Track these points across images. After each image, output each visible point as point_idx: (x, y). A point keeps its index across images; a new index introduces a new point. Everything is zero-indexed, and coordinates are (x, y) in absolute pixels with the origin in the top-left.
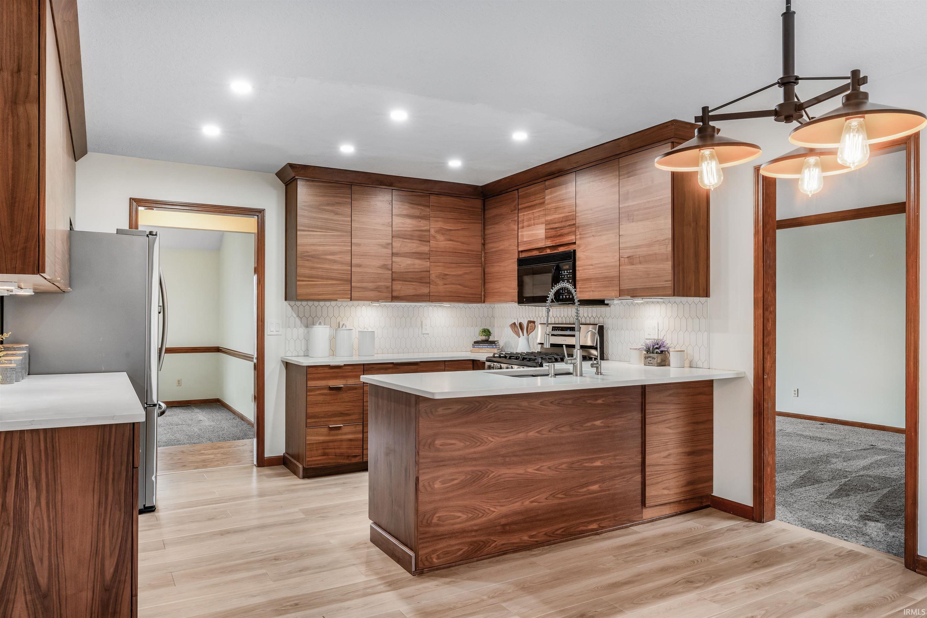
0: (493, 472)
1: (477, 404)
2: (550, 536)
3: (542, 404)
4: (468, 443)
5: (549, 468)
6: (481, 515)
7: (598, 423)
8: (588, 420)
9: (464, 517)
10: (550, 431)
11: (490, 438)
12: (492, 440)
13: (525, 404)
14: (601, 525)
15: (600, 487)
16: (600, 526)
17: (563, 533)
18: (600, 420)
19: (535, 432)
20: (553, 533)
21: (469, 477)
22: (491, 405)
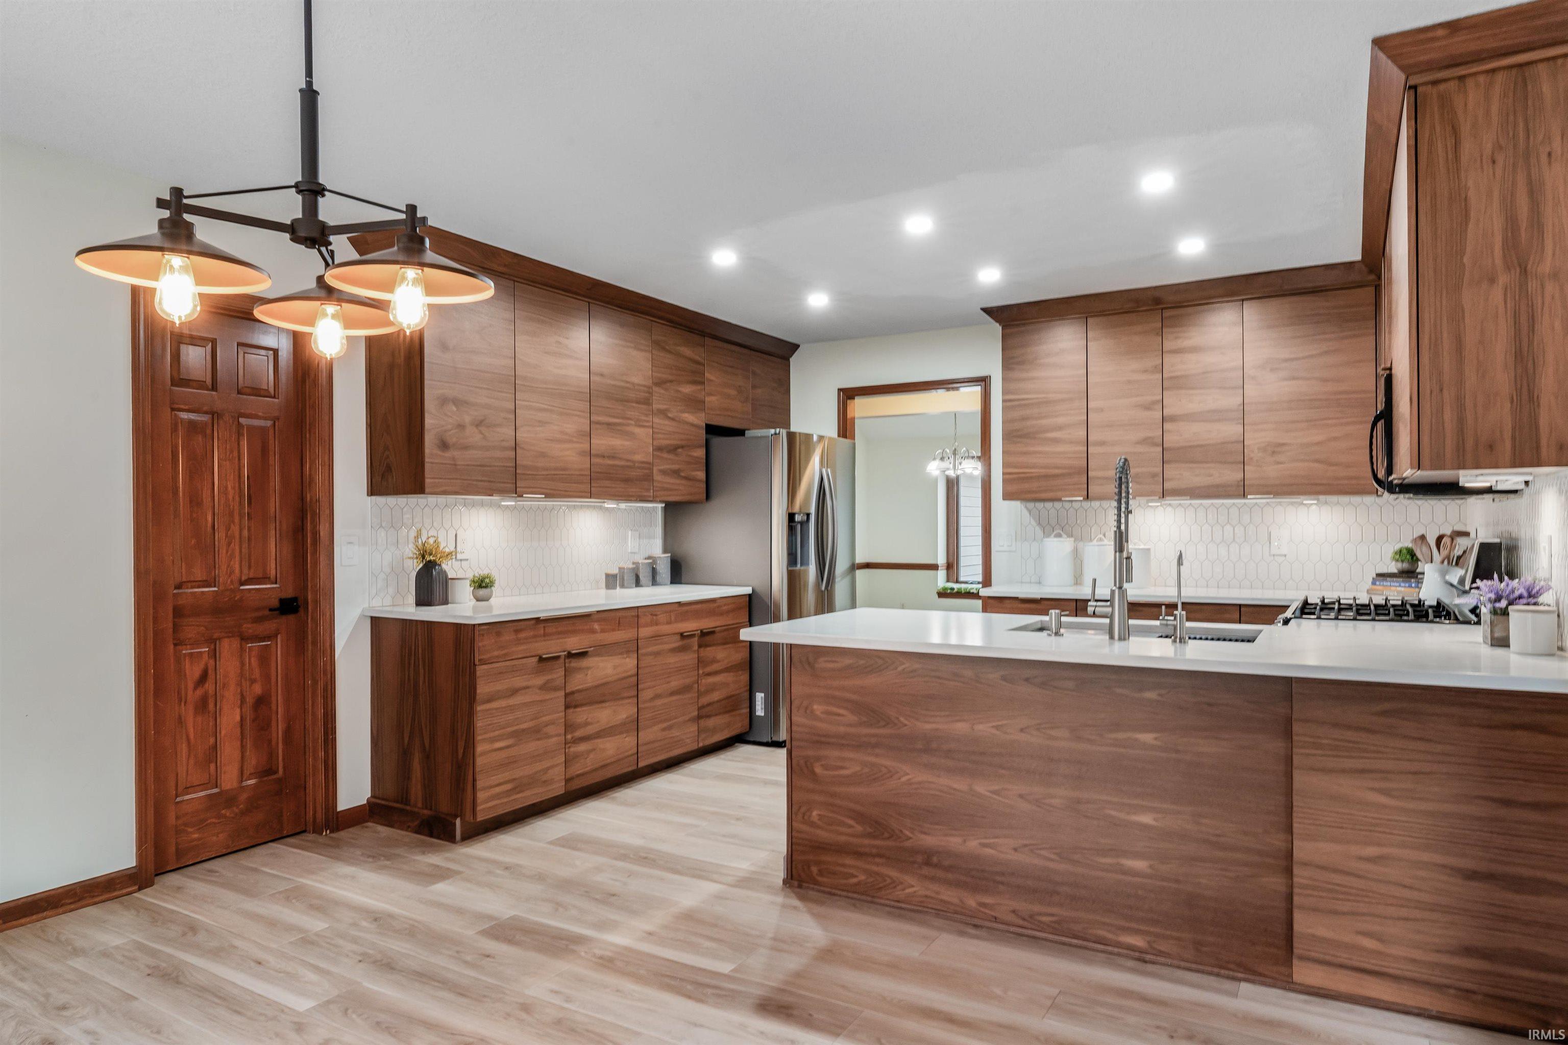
0: (908, 774)
1: (880, 662)
2: (1024, 919)
3: (1004, 678)
4: (865, 719)
5: (1021, 796)
6: (886, 835)
7: (1147, 738)
8: (1117, 726)
9: (859, 828)
10: (1022, 730)
11: (902, 719)
12: (906, 722)
13: (968, 673)
14: (1155, 945)
15: (1151, 867)
16: (1151, 947)
17: (1056, 926)
18: (1151, 731)
19: (991, 725)
20: (1031, 916)
21: (866, 770)
22: (903, 666)
